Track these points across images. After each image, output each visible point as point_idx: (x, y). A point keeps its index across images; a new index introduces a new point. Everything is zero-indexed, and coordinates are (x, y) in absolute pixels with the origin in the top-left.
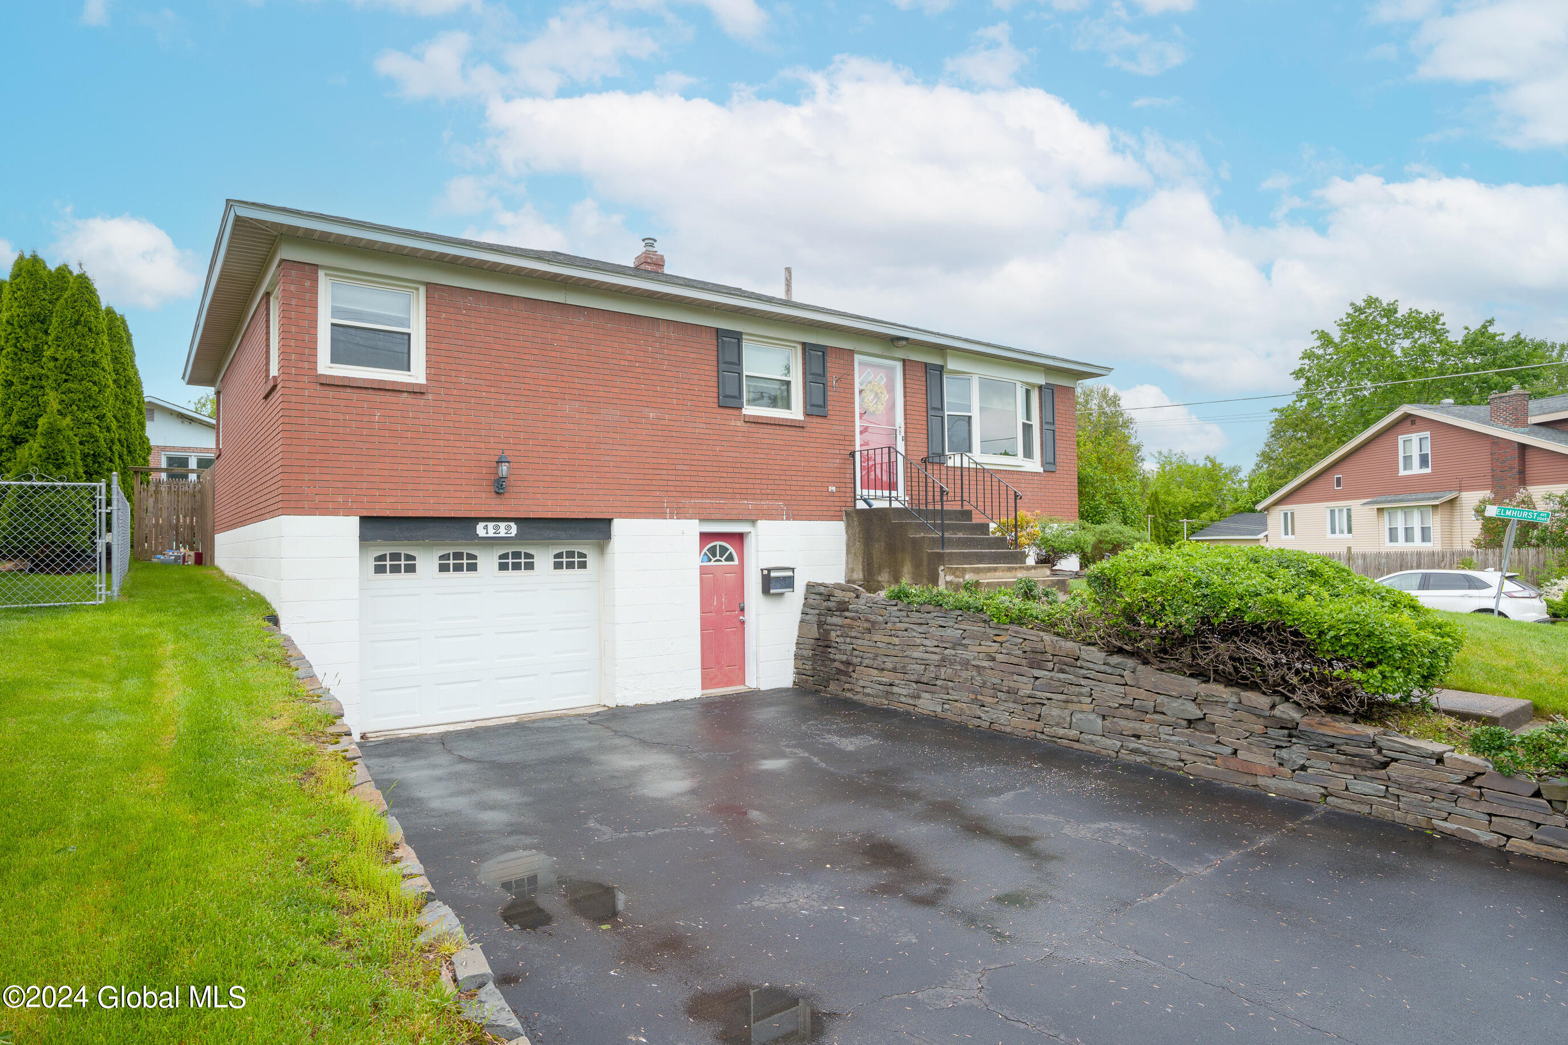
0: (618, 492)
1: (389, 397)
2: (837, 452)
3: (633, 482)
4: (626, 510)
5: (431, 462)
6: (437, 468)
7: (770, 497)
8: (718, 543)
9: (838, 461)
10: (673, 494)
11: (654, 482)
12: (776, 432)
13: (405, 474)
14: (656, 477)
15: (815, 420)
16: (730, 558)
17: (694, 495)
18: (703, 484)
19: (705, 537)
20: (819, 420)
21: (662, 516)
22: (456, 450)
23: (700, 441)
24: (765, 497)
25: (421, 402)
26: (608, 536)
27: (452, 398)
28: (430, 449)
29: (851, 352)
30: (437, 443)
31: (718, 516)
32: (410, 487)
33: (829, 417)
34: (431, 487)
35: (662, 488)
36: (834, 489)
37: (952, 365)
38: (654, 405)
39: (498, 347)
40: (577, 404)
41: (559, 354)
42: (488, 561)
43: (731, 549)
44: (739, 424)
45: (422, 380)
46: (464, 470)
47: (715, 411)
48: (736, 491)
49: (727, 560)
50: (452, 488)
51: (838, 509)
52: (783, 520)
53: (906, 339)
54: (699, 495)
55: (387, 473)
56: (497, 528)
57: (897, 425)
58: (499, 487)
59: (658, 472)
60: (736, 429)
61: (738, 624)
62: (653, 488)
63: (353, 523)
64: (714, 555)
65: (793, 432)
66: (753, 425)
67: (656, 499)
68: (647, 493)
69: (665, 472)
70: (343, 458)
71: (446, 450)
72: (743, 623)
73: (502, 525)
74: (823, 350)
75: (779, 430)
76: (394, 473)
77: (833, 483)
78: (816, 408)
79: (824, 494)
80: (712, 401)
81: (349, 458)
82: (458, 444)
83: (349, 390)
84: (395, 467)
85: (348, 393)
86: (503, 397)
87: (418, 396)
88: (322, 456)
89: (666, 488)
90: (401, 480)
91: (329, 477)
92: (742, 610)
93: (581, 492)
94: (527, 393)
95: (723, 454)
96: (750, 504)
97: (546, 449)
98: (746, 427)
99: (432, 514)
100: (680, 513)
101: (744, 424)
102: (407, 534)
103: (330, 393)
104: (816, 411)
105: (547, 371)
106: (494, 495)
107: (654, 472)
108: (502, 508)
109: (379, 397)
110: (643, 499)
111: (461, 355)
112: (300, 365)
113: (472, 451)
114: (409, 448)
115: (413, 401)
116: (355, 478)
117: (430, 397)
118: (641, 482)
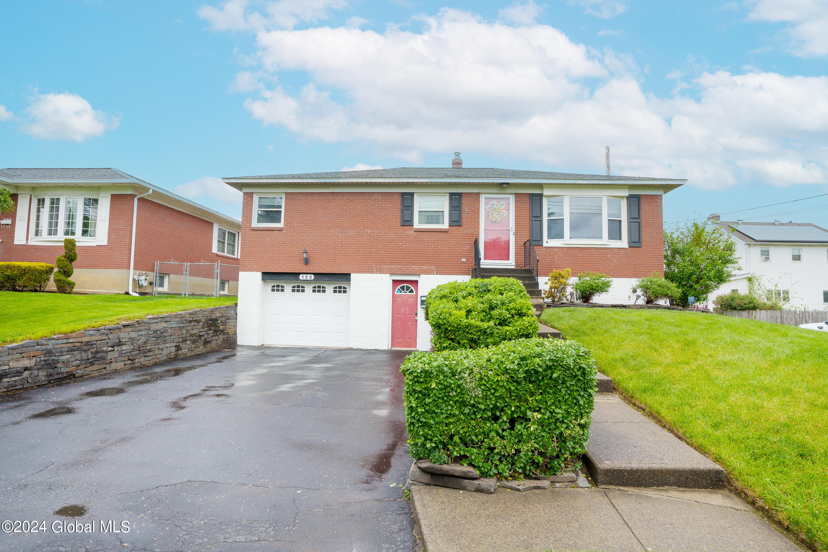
0: (353, 263)
1: (271, 232)
2: (468, 242)
3: (360, 259)
4: (357, 270)
5: (284, 253)
6: (286, 256)
7: (427, 264)
8: (405, 285)
9: (468, 247)
10: (378, 263)
11: (369, 259)
12: (432, 235)
13: (276, 258)
14: (370, 257)
15: (454, 228)
16: (412, 291)
17: (387, 264)
18: (392, 259)
19: (395, 282)
20: (457, 228)
21: (372, 272)
22: (293, 249)
23: (391, 241)
24: (424, 264)
25: (281, 233)
26: (349, 280)
27: (291, 231)
28: (284, 249)
29: (478, 194)
30: (286, 247)
31: (399, 273)
32: (277, 262)
33: (462, 226)
34: (283, 262)
35: (372, 261)
36: (465, 260)
37: (546, 192)
38: (370, 227)
39: (308, 211)
40: (337, 230)
41: (331, 212)
42: (309, 289)
43: (412, 288)
44: (411, 232)
45: (282, 226)
46: (294, 256)
47: (399, 228)
48: (408, 262)
49: (409, 292)
50: (290, 262)
51: (467, 269)
52: (434, 274)
53: (508, 184)
54: (390, 264)
55: (270, 258)
56: (306, 277)
57: (510, 227)
58: (307, 262)
59: (371, 254)
60: (410, 235)
61: (415, 321)
62: (369, 261)
63: (259, 274)
64: (403, 290)
65: (442, 234)
66: (419, 233)
67: (370, 266)
68: (366, 263)
69: (374, 254)
70: (257, 253)
71: (289, 249)
72: (417, 320)
73: (309, 275)
74: (460, 194)
75: (433, 234)
76: (272, 258)
77: (463, 257)
78: (455, 222)
79: (460, 262)
80: (398, 224)
81: (258, 253)
82: (293, 247)
83: (259, 231)
84: (272, 255)
85: (259, 232)
86: (309, 229)
87: (281, 231)
88: (252, 253)
89: (375, 261)
90: (274, 260)
91: (253, 259)
92: (416, 314)
93: (337, 263)
94: (318, 227)
95: (402, 246)
96: (416, 267)
97: (325, 247)
98: (415, 234)
99: (283, 271)
100: (381, 271)
101: (414, 232)
102: (277, 278)
103: (254, 232)
104: (454, 224)
105: (326, 218)
106: (304, 265)
107: (369, 254)
108: (307, 269)
109: (269, 233)
110: (364, 265)
111: (295, 216)
112: (246, 224)
113: (298, 249)
114: (277, 249)
115: (279, 233)
116: (260, 260)
117: (284, 231)
118: (363, 259)
